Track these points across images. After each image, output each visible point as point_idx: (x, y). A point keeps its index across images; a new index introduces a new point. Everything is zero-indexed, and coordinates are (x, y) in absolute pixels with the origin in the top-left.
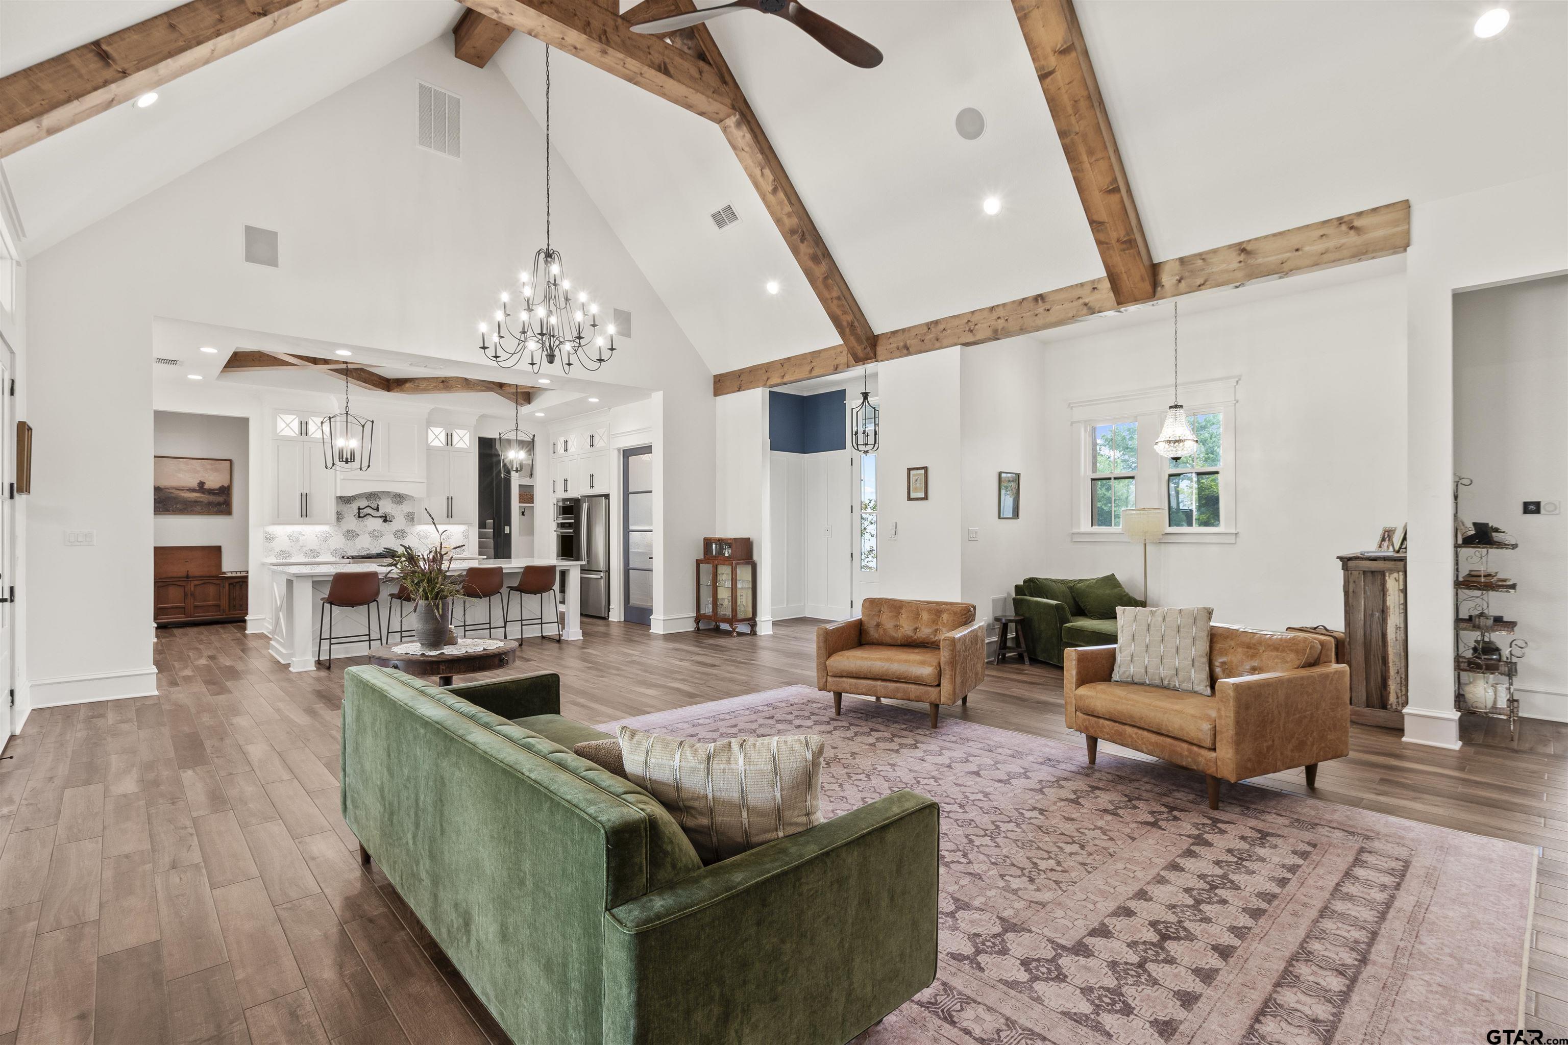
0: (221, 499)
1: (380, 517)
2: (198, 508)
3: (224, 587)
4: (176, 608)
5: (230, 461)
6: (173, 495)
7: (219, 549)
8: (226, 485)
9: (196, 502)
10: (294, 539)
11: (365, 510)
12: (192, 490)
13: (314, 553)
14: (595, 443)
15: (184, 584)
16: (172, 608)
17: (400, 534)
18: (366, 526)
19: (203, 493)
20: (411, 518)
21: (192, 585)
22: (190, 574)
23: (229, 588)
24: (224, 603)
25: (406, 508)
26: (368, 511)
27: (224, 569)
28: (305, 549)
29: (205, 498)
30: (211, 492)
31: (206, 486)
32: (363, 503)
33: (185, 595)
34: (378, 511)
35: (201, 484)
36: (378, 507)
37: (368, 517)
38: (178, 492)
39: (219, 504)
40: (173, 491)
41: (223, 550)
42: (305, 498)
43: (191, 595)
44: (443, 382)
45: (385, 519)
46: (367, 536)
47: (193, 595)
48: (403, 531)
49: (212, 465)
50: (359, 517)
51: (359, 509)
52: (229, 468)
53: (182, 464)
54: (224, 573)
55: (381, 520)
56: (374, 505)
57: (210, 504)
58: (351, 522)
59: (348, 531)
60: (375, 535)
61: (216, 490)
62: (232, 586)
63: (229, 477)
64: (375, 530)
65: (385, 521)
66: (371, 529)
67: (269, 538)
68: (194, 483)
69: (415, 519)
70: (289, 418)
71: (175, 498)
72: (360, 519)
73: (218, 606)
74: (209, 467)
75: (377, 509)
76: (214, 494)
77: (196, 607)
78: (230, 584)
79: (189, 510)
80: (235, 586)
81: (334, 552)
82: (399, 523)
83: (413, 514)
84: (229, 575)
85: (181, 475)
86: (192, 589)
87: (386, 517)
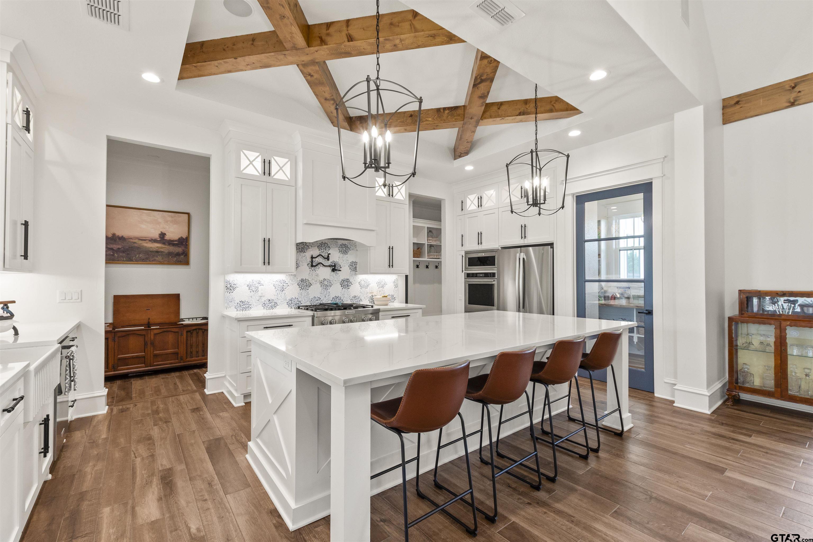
0: (179, 250)
1: (329, 266)
2: (159, 258)
3: (182, 335)
4: (137, 357)
5: (188, 214)
6: (136, 245)
7: (177, 297)
8: (184, 237)
9: (157, 252)
10: (253, 288)
11: (317, 259)
12: (154, 241)
13: (272, 304)
14: (484, 203)
15: (144, 333)
16: (133, 357)
17: (346, 284)
18: (317, 275)
19: (164, 244)
20: (354, 267)
21: (152, 333)
22: (151, 321)
23: (187, 334)
24: (182, 350)
25: (351, 257)
26: (320, 260)
27: (182, 316)
28: (263, 299)
29: (166, 249)
30: (171, 243)
31: (167, 237)
32: (315, 252)
33: (146, 344)
34: (328, 260)
35: (162, 235)
36: (328, 256)
37: (319, 266)
38: (140, 242)
39: (178, 254)
40: (136, 241)
41: (181, 297)
42: (267, 243)
43: (151, 344)
44: (411, 116)
45: (334, 268)
46: (318, 285)
47: (153, 344)
48: (347, 280)
49: (172, 217)
50: (312, 266)
51: (312, 258)
52: (187, 221)
53: (144, 215)
54: (182, 320)
55: (329, 269)
56: (325, 255)
57: (170, 254)
58: (306, 272)
59: (302, 280)
60: (326, 284)
61: (176, 241)
62: (189, 334)
63: (187, 229)
64: (325, 279)
65: (334, 270)
66: (322, 279)
67: (230, 288)
68: (155, 235)
69: (357, 269)
70: (252, 155)
71: (138, 248)
72: (313, 268)
73: (177, 354)
74: (169, 219)
75: (328, 258)
76: (174, 245)
77: (156, 356)
78: (187, 332)
79: (151, 260)
80: (192, 334)
81: (290, 303)
82: (345, 273)
83: (355, 263)
84: (187, 322)
85: (143, 226)
86: (152, 337)
87: (335, 266)
